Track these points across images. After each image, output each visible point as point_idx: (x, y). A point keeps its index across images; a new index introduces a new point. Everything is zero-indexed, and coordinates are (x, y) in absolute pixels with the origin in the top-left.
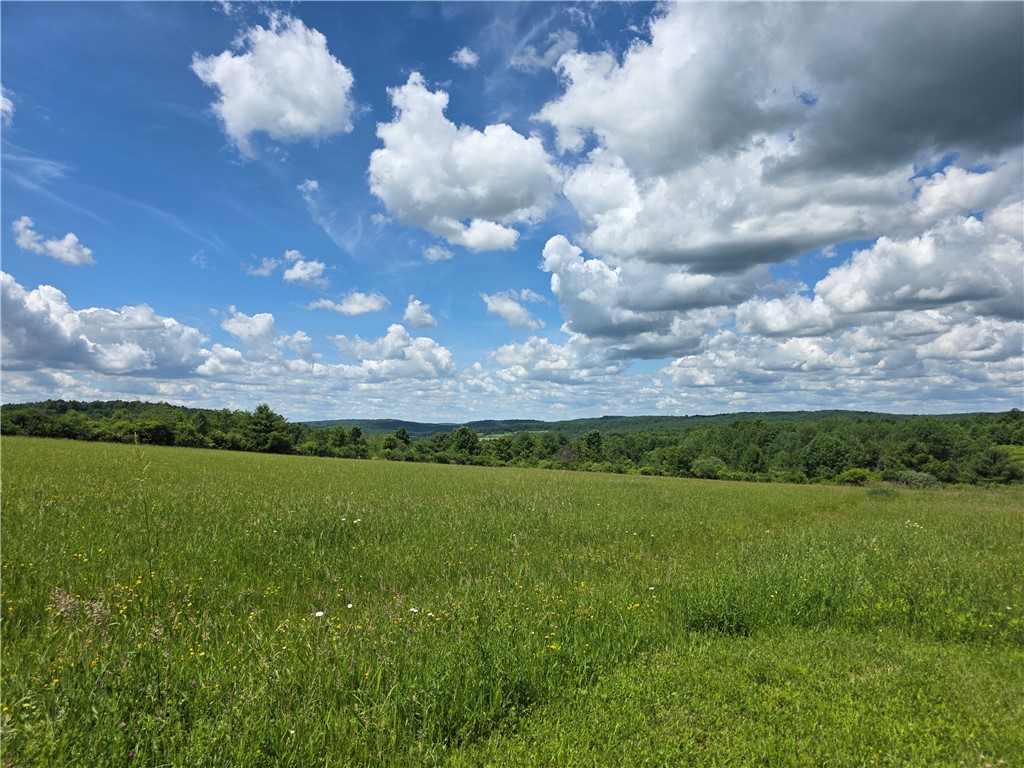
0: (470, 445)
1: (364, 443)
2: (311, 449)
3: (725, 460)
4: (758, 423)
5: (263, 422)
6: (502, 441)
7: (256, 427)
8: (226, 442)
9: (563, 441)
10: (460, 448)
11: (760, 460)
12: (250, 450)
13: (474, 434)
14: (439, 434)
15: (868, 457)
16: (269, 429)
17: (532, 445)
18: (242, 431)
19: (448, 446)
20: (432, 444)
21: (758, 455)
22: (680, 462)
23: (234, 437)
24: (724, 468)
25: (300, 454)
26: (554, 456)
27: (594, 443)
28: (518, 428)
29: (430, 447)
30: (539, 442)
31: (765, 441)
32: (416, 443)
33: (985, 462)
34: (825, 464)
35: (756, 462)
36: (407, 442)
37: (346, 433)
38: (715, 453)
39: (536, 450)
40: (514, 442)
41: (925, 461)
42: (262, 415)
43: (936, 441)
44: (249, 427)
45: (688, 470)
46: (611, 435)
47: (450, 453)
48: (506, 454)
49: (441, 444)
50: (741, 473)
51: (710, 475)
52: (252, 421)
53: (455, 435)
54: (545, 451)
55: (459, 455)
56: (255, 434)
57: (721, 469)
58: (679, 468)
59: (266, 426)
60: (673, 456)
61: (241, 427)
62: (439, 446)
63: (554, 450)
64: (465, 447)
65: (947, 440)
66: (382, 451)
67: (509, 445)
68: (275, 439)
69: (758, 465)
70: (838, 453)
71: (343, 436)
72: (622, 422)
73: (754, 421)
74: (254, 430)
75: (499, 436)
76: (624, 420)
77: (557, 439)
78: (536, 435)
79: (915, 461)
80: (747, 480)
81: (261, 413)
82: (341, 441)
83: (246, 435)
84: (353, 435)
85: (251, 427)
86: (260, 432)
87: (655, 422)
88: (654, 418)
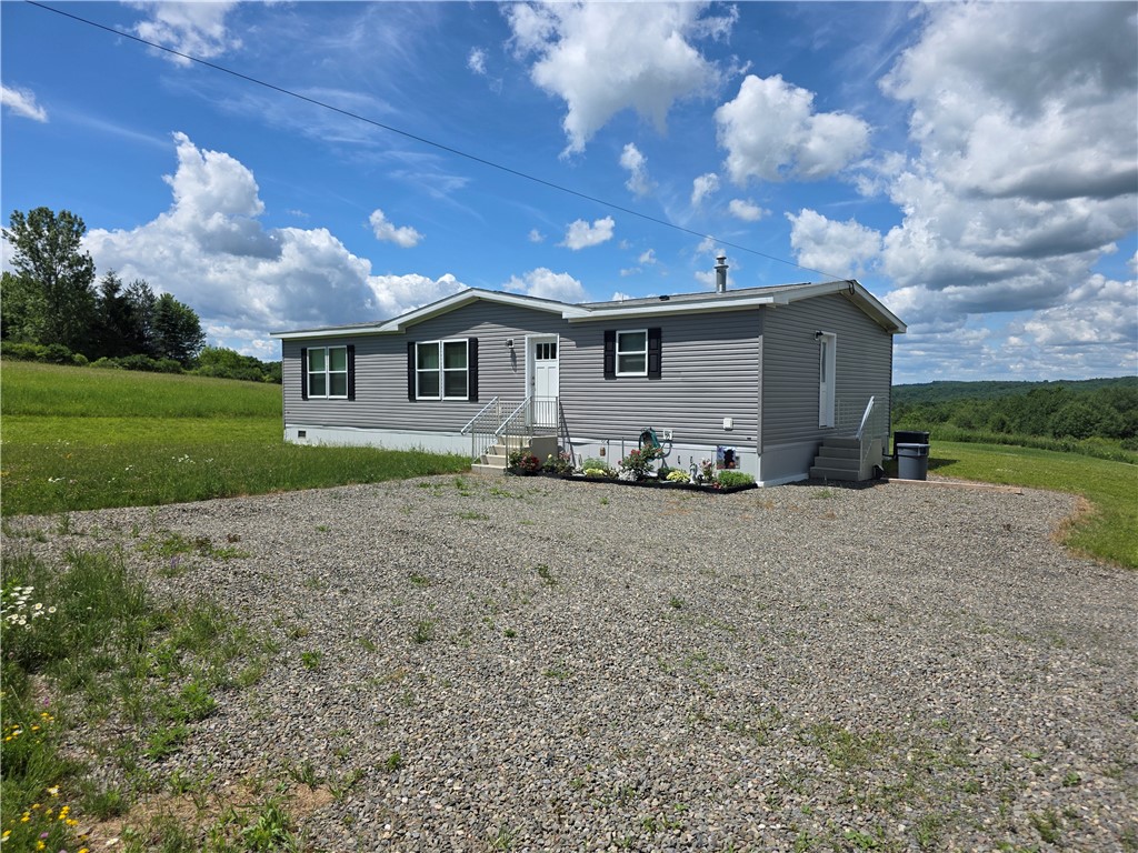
72: (955, 388)
76: (957, 386)
87: (1001, 388)
88: (1000, 383)
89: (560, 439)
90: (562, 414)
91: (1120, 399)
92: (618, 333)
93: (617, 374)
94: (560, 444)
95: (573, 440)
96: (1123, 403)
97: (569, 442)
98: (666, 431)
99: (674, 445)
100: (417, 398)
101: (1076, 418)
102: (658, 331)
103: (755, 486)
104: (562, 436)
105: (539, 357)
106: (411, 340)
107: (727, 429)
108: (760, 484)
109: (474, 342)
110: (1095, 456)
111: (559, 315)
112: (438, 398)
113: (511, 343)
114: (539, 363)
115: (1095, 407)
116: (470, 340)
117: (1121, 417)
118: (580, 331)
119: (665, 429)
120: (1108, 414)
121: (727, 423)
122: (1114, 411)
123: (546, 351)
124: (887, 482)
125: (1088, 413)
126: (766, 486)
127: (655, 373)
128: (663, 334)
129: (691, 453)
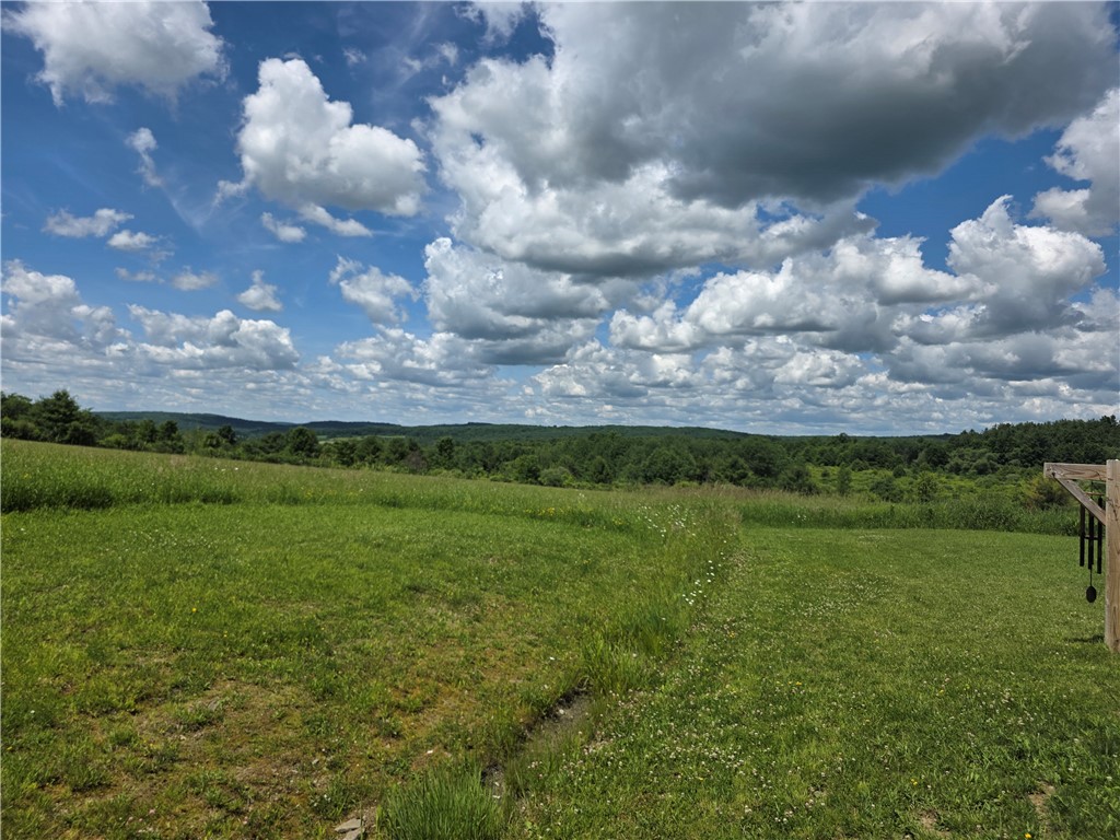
0: (308, 447)
1: (179, 439)
2: (118, 442)
3: (573, 470)
4: (613, 437)
5: (62, 410)
6: (346, 444)
7: (53, 416)
8: (15, 430)
9: (413, 447)
10: (296, 450)
11: (604, 472)
12: (44, 440)
13: (313, 436)
14: (272, 433)
15: (698, 471)
16: (68, 418)
17: (378, 450)
18: (35, 419)
19: (282, 448)
20: (263, 444)
21: (603, 467)
22: (529, 471)
23: (25, 426)
24: (570, 477)
25: (104, 446)
26: (402, 462)
27: (446, 450)
28: (370, 431)
29: (260, 448)
30: (386, 446)
31: (617, 454)
32: (243, 443)
33: (790, 479)
34: (661, 477)
35: (601, 473)
36: (232, 442)
37: (158, 427)
38: (565, 463)
39: (383, 456)
40: (359, 445)
41: (744, 476)
42: (59, 403)
43: (762, 459)
44: (44, 415)
45: (536, 479)
46: (473, 443)
47: (284, 454)
48: (347, 457)
49: (274, 445)
50: (585, 483)
51: (556, 483)
52: (47, 408)
53: (291, 435)
54: (392, 457)
55: (295, 457)
56: (51, 423)
57: (566, 478)
58: (527, 477)
59: (64, 414)
60: (522, 465)
61: (33, 415)
62: (271, 447)
63: (402, 456)
64: (302, 450)
65: (771, 459)
66: (201, 449)
67: (352, 448)
68: (76, 429)
69: (603, 476)
70: (673, 467)
71: (153, 431)
72: (487, 430)
73: (609, 434)
74: (50, 419)
75: (341, 439)
76: (490, 427)
77: (407, 445)
78: (385, 441)
79: (735, 476)
80: (590, 489)
81: (59, 399)
82: (151, 435)
83: (39, 424)
84: (167, 430)
85: (45, 415)
86: (56, 421)
87: (523, 431)
88: (522, 426)
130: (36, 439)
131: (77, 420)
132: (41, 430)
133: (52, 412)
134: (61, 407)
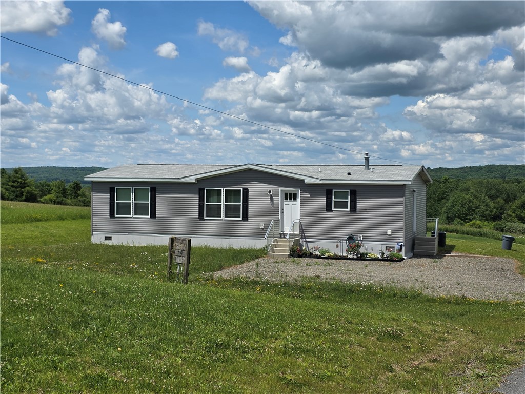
2: (51, 200)
5: (19, 180)
7: (14, 184)
12: (12, 200)
16: (23, 185)
25: (43, 203)
42: (17, 175)
52: (11, 179)
56: (14, 189)
59: (21, 183)
68: (28, 192)
74: (13, 186)
81: (17, 173)
84: (74, 188)
86: (16, 187)
89: (301, 240)
90: (302, 227)
91: (490, 189)
92: (333, 191)
93: (333, 209)
94: (301, 242)
95: (308, 240)
96: (493, 192)
97: (306, 241)
98: (360, 236)
99: (363, 242)
100: (205, 218)
101: (463, 205)
102: (355, 191)
103: (404, 259)
104: (302, 238)
105: (286, 199)
106: (201, 187)
107: (389, 235)
108: (405, 258)
109: (246, 191)
110: (496, 239)
111: (303, 181)
112: (221, 218)
113: (270, 192)
114: (286, 202)
115: (475, 196)
116: (243, 189)
117: (492, 204)
118: (313, 189)
119: (359, 235)
120: (484, 202)
121: (389, 232)
122: (487, 199)
123: (291, 197)
124: (445, 256)
125: (470, 201)
126: (407, 259)
127: (353, 209)
128: (357, 193)
129: (372, 245)
130: (8, 199)
131: (28, 186)
132: (9, 194)
133: (14, 182)
134: (19, 178)
